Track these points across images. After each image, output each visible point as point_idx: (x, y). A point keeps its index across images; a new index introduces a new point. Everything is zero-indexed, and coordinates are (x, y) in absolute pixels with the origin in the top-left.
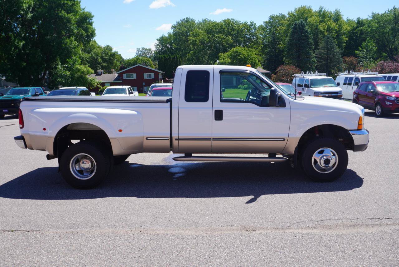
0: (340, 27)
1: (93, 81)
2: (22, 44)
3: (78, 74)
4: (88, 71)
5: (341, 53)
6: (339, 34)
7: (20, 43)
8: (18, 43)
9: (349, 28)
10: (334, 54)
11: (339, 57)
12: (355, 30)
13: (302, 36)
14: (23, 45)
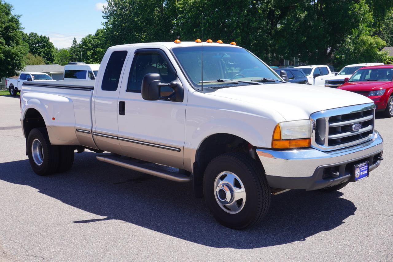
1: (385, 55)
2: (303, 15)
3: (365, 47)
4: (377, 43)
7: (301, 15)
8: (299, 15)
14: (305, 17)
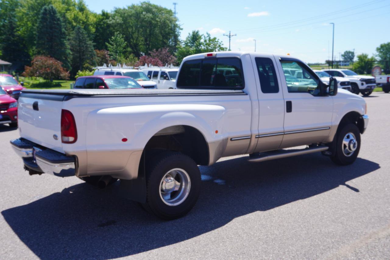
0: (87, 17)
5: (94, 46)
6: (86, 25)
9: (95, 19)
10: (86, 47)
11: (92, 50)
12: (101, 22)
13: (54, 24)
